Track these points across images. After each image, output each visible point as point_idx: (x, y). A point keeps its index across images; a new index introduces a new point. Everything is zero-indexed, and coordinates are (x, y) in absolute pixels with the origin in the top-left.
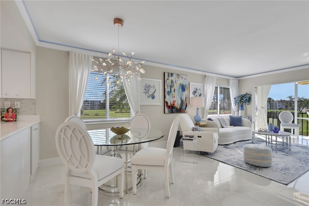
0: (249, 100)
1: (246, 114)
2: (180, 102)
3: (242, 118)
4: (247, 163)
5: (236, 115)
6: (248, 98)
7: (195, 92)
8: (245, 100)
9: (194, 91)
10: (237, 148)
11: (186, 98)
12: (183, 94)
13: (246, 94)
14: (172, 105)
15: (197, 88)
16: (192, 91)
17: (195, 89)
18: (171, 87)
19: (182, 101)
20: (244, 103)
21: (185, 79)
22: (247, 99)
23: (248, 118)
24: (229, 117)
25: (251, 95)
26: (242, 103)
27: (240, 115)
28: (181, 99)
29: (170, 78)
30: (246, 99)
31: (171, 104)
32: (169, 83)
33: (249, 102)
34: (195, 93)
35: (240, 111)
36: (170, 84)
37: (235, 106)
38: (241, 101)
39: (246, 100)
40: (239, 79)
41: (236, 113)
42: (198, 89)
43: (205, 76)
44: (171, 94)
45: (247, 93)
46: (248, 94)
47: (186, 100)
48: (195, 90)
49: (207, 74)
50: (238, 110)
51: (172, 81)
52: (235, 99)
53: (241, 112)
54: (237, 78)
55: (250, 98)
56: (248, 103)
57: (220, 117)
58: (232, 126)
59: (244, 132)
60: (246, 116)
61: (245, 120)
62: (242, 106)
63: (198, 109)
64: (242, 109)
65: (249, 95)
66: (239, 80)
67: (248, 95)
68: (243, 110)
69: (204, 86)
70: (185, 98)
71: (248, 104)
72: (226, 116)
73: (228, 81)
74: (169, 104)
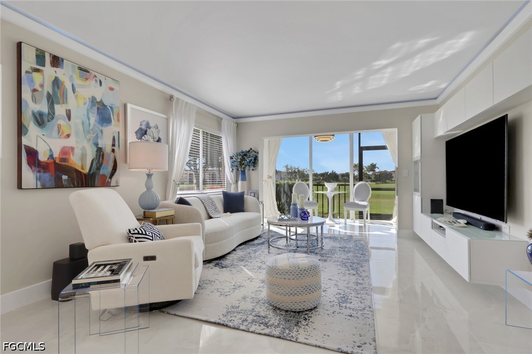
0: (255, 162)
1: (249, 188)
2: (91, 154)
3: (245, 196)
4: (276, 309)
5: (232, 191)
6: (253, 158)
7: (142, 133)
8: (248, 161)
9: (141, 129)
10: (243, 261)
11: (113, 145)
12: (102, 132)
13: (249, 151)
14: (57, 161)
15: (148, 124)
16: (133, 126)
17: (144, 123)
18: (52, 100)
19: (100, 150)
20: (247, 167)
21: (111, 89)
22: (252, 160)
23: (253, 194)
24: (222, 196)
25: (258, 153)
26: (243, 166)
27: (240, 191)
28: (96, 144)
29: (49, 71)
30: (250, 158)
31: (51, 156)
32: (42, 86)
33: (254, 166)
34: (143, 135)
35: (240, 182)
36: (48, 88)
37: (232, 172)
38: (241, 164)
39: (250, 162)
40: (239, 122)
41: (233, 186)
42: (151, 125)
43: (171, 97)
44: (52, 125)
45: (251, 149)
46: (253, 151)
47: (113, 151)
48: (143, 127)
49: (176, 95)
50: (237, 181)
51: (56, 82)
52: (231, 158)
53: (242, 185)
54: (234, 118)
55: (256, 158)
56: (252, 168)
57: (205, 195)
58: (228, 214)
59: (250, 223)
60: (250, 191)
61: (249, 199)
62: (243, 173)
63: (149, 176)
64: (244, 179)
65: (255, 152)
66: (237, 124)
67: (253, 153)
68: (246, 180)
69: (168, 120)
70: (111, 143)
71: (253, 170)
72: (216, 194)
73: (219, 121)
74: (43, 157)
